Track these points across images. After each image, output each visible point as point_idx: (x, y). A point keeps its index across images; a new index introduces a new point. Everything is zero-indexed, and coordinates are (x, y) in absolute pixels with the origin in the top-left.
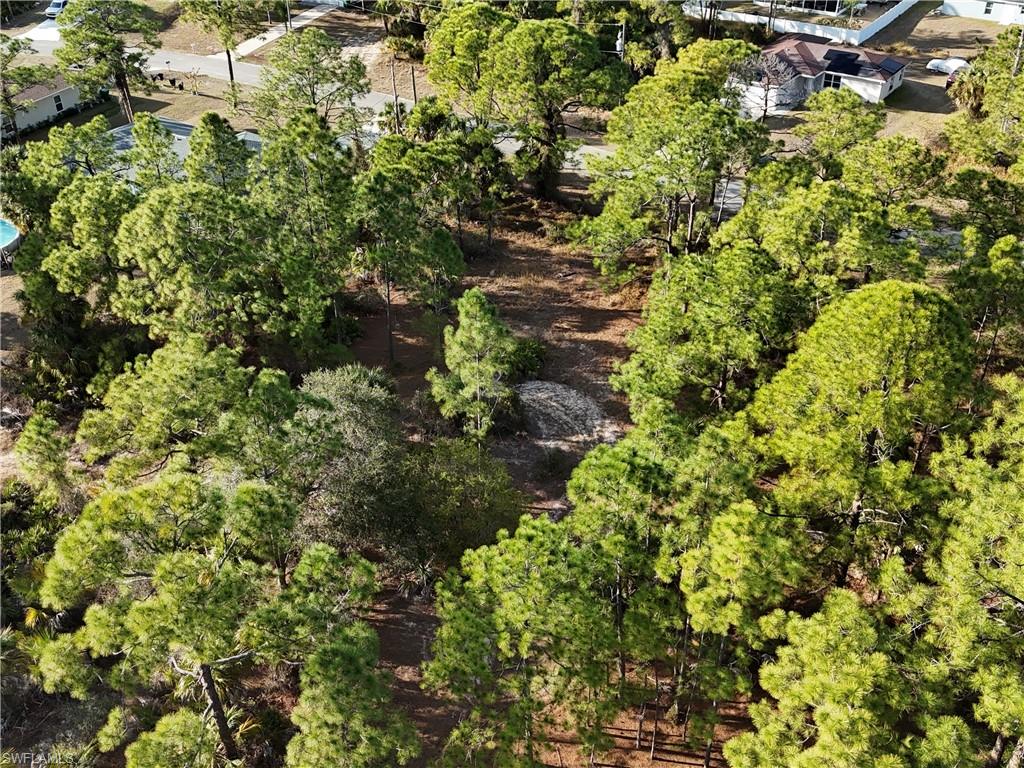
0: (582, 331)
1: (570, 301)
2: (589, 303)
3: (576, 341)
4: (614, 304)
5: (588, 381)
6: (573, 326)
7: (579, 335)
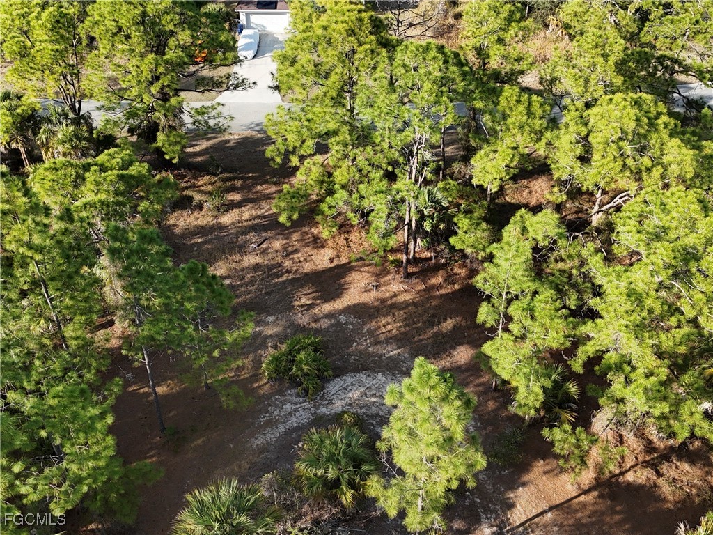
0: (326, 301)
1: (288, 272)
2: (307, 267)
3: (330, 316)
4: (331, 260)
5: (380, 356)
6: (314, 298)
7: (328, 307)
